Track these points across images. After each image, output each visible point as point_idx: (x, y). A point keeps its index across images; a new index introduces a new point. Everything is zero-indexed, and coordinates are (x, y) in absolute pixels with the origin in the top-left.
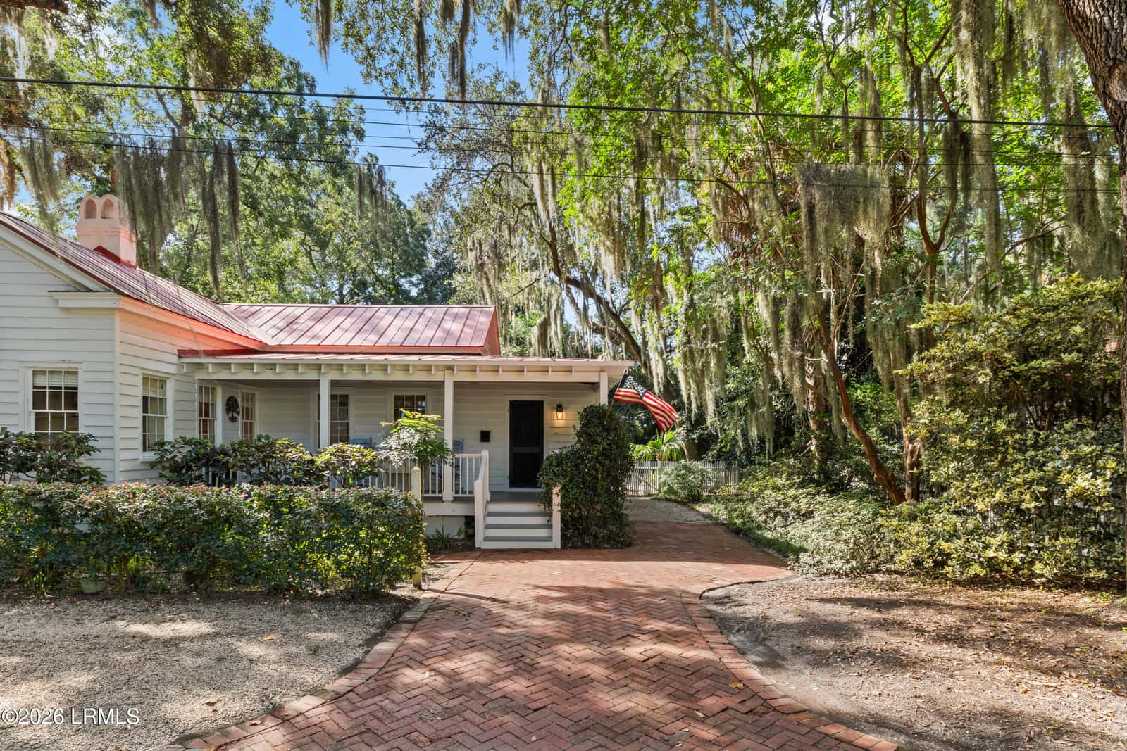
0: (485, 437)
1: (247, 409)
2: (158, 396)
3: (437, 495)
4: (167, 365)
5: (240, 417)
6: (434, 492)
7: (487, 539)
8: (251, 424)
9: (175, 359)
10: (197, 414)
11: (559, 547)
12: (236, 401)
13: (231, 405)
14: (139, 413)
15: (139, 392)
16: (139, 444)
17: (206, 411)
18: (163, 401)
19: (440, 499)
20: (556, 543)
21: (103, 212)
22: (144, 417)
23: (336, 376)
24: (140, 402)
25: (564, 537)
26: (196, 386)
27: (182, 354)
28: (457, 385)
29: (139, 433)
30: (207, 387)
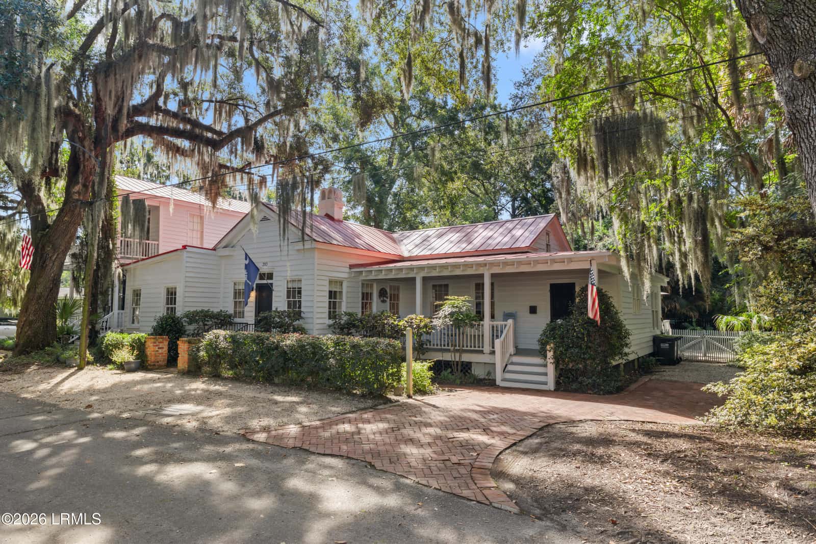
0: (533, 310)
1: (394, 295)
2: (338, 290)
3: (481, 349)
4: (342, 273)
5: (388, 300)
6: (479, 347)
7: (504, 380)
8: (397, 304)
9: (347, 270)
10: (360, 299)
11: (553, 389)
12: (386, 291)
13: (382, 293)
14: (327, 299)
15: (327, 289)
16: (327, 315)
17: (366, 296)
18: (341, 292)
19: (482, 352)
20: (551, 386)
21: (329, 195)
22: (330, 302)
23: (424, 274)
24: (327, 294)
25: (557, 383)
26: (360, 283)
27: (351, 267)
28: (493, 276)
29: (327, 310)
30: (367, 284)
